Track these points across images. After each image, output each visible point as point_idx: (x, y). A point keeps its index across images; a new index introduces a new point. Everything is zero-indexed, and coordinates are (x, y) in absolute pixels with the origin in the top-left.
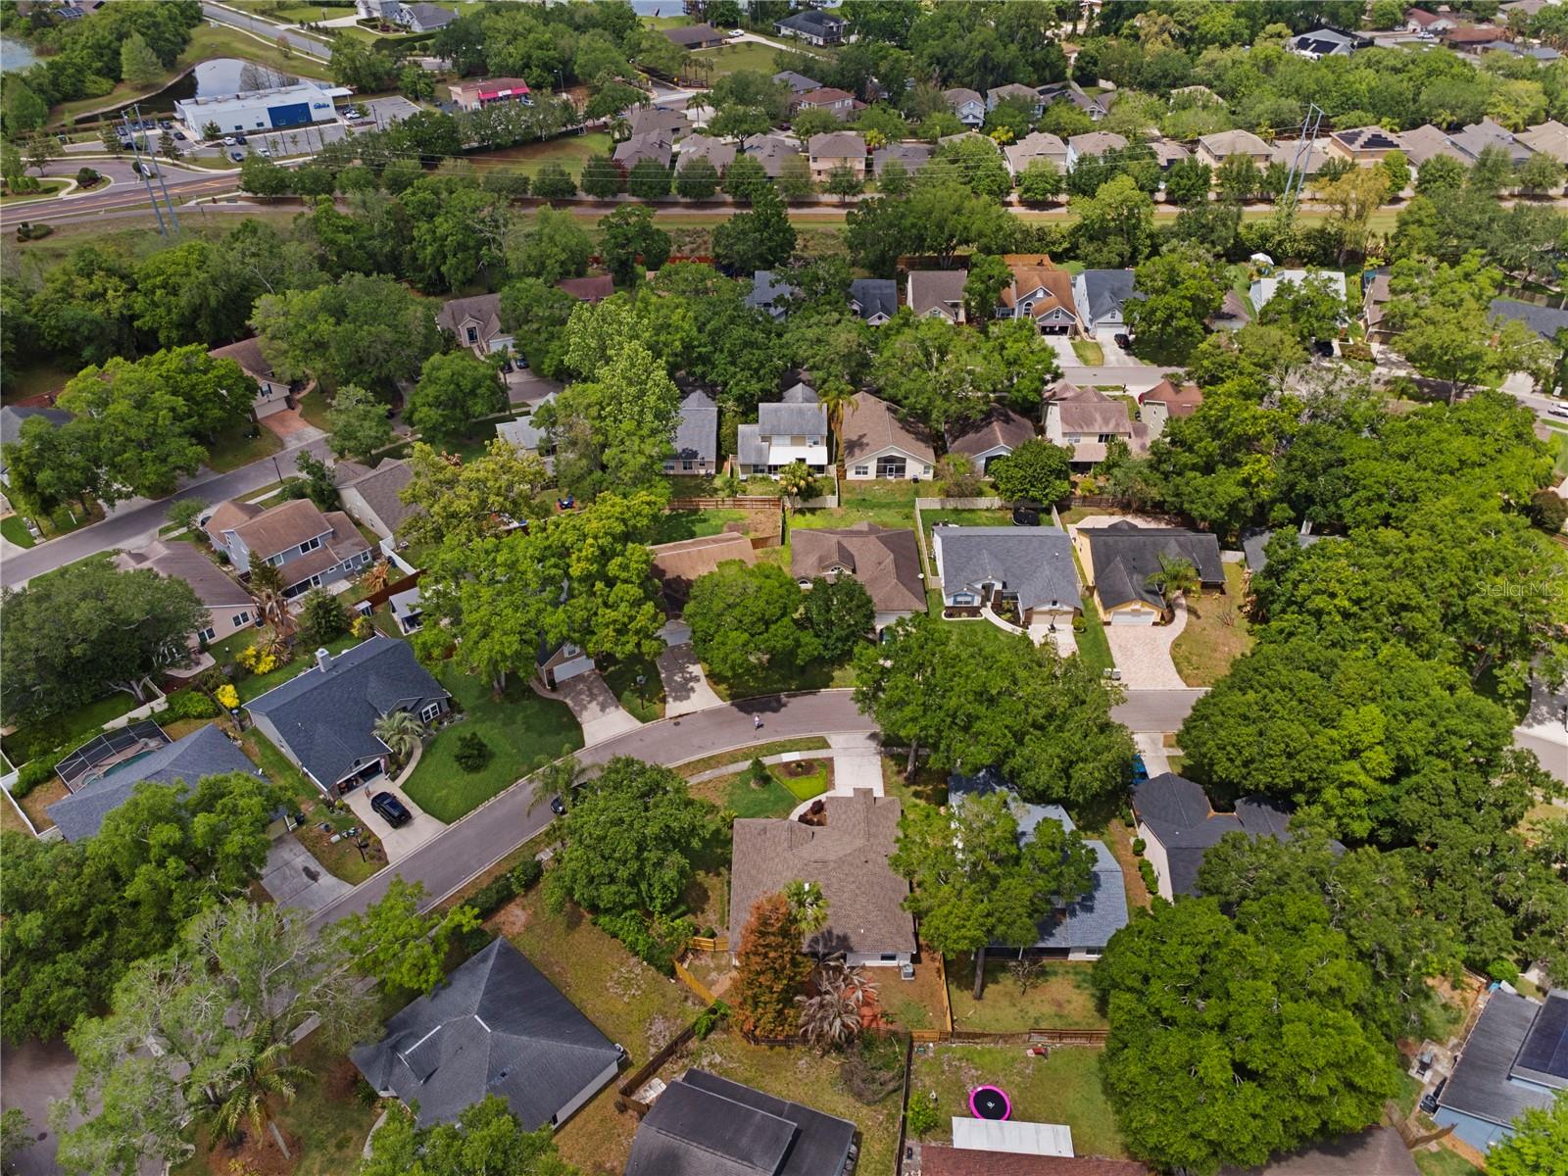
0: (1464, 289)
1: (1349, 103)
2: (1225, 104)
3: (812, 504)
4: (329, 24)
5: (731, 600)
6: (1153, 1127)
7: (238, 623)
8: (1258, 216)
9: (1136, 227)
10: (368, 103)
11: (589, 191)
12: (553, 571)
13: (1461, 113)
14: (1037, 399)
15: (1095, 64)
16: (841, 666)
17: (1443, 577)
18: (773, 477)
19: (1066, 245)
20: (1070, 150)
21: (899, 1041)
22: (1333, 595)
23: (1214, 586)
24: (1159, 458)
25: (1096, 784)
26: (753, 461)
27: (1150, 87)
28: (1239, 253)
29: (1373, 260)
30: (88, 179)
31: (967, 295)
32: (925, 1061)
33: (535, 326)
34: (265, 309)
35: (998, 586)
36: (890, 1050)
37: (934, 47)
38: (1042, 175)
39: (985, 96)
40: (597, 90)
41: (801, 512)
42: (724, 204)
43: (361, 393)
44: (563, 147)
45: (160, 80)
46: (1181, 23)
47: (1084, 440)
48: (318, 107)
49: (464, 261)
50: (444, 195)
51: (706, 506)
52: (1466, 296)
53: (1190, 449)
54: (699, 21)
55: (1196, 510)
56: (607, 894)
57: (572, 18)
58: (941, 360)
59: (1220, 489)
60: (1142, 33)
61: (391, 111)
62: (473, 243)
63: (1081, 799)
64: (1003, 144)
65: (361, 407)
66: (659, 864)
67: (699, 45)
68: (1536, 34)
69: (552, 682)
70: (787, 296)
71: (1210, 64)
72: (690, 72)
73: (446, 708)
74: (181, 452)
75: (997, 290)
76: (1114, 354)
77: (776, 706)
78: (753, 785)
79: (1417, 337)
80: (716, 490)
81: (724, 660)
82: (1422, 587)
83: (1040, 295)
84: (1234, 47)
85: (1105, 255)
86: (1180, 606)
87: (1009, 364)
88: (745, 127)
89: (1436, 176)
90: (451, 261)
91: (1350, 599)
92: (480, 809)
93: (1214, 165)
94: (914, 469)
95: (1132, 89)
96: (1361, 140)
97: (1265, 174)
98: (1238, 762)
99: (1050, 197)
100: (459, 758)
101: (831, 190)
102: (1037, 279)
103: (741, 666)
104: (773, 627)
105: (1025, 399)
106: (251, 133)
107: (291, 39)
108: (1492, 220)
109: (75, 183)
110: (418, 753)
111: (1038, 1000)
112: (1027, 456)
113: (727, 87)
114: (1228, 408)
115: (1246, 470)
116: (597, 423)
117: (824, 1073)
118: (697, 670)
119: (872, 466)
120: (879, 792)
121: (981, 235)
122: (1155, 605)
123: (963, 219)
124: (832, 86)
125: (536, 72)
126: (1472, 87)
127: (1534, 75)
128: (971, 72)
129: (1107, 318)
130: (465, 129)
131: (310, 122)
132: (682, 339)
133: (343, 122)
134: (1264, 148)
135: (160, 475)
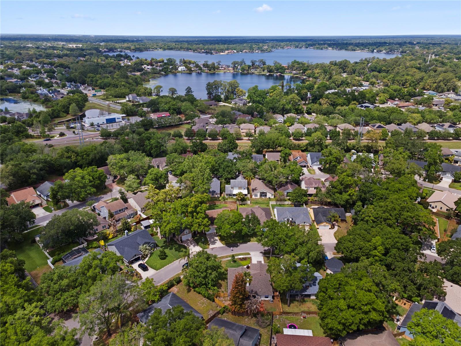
0: (400, 156)
1: (373, 119)
2: (343, 118)
3: (244, 203)
4: (120, 101)
5: (226, 218)
6: (330, 323)
7: (103, 228)
8: (353, 142)
9: (322, 144)
10: (130, 118)
11: (186, 136)
12: (184, 210)
13: (401, 121)
14: (299, 179)
15: (311, 109)
16: (253, 238)
17: (396, 212)
18: (234, 197)
19: (305, 148)
20: (305, 127)
21: (270, 315)
22: (370, 217)
23: (343, 220)
24: (328, 192)
25: (315, 256)
26: (229, 193)
27: (324, 114)
28: (348, 150)
29: (381, 152)
30: (62, 135)
31: (281, 158)
32: (276, 319)
33: (175, 164)
34: (111, 159)
35: (291, 219)
36: (267, 317)
37: (271, 105)
38: (298, 133)
39: (284, 116)
40: (187, 115)
41: (241, 205)
42: (219, 139)
43: (134, 177)
44: (178, 127)
45: (78, 114)
46: (331, 101)
47: (311, 189)
48: (118, 119)
49: (157, 150)
50: (153, 135)
51: (217, 203)
52: (401, 157)
53: (336, 188)
54: (211, 100)
55: (338, 202)
56: (198, 280)
57: (180, 99)
58: (275, 169)
59: (344, 197)
60: (322, 103)
61: (135, 120)
62: (159, 146)
63: (312, 261)
64: (288, 126)
65: (133, 180)
66: (211, 274)
67: (212, 105)
68: (421, 104)
69: (181, 240)
70: (237, 157)
71: (339, 110)
72: (210, 111)
73: (155, 246)
74: (90, 190)
75: (288, 156)
76: (318, 172)
77: (237, 246)
78: (232, 262)
79: (390, 166)
80: (220, 200)
81: (225, 232)
82: (391, 215)
83: (299, 158)
84: (344, 106)
85: (315, 150)
86: (336, 225)
87: (291, 171)
88: (224, 122)
89: (395, 134)
90: (154, 150)
91: (374, 218)
92: (165, 267)
93: (341, 131)
94: (269, 195)
95: (320, 115)
96: (376, 126)
97: (353, 133)
98: (349, 252)
99: (301, 138)
100: (159, 256)
101: (246, 136)
102: (298, 155)
103: (229, 233)
104: (236, 225)
105: (296, 179)
106: (101, 125)
107: (111, 105)
108: (408, 143)
109: (58, 136)
110: (149, 256)
111: (303, 307)
112: (297, 191)
113: (220, 114)
114: (344, 178)
115: (349, 192)
116: (192, 182)
117: (252, 322)
118: (217, 238)
119: (259, 194)
120: (263, 262)
121: (283, 144)
122: (329, 224)
123: (279, 141)
124: (245, 114)
125: (172, 111)
126: (403, 115)
127: (418, 112)
128: (279, 111)
129: (316, 163)
130: (155, 123)
131: (115, 122)
132: (212, 165)
133: (123, 122)
134: (354, 128)
135: (85, 195)
